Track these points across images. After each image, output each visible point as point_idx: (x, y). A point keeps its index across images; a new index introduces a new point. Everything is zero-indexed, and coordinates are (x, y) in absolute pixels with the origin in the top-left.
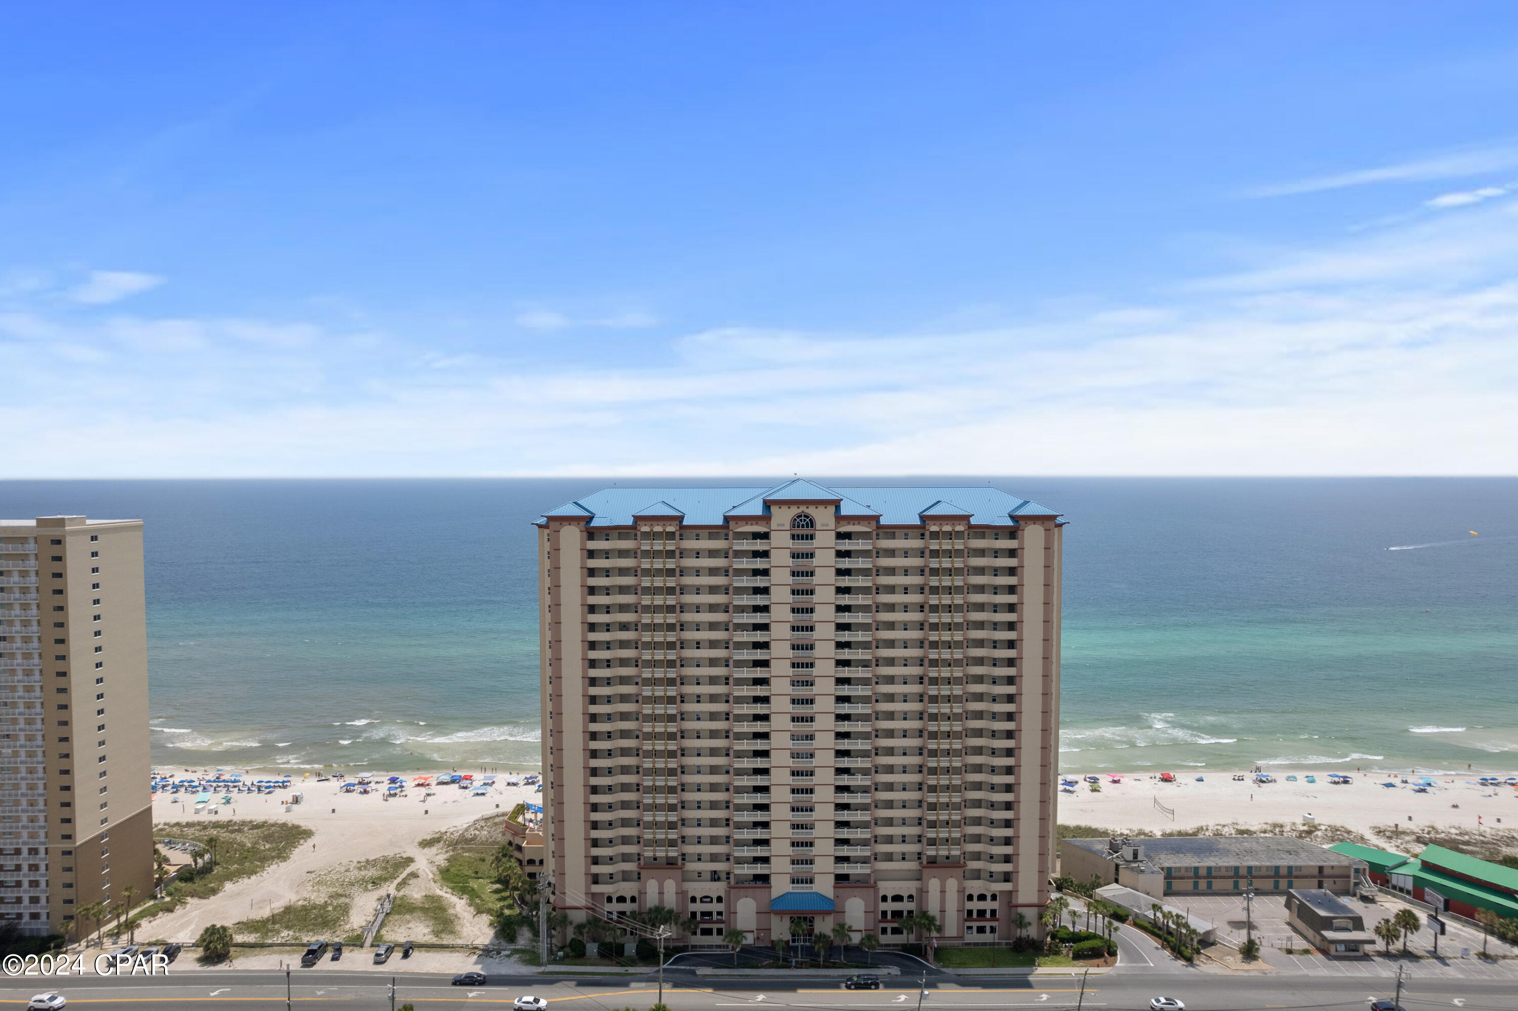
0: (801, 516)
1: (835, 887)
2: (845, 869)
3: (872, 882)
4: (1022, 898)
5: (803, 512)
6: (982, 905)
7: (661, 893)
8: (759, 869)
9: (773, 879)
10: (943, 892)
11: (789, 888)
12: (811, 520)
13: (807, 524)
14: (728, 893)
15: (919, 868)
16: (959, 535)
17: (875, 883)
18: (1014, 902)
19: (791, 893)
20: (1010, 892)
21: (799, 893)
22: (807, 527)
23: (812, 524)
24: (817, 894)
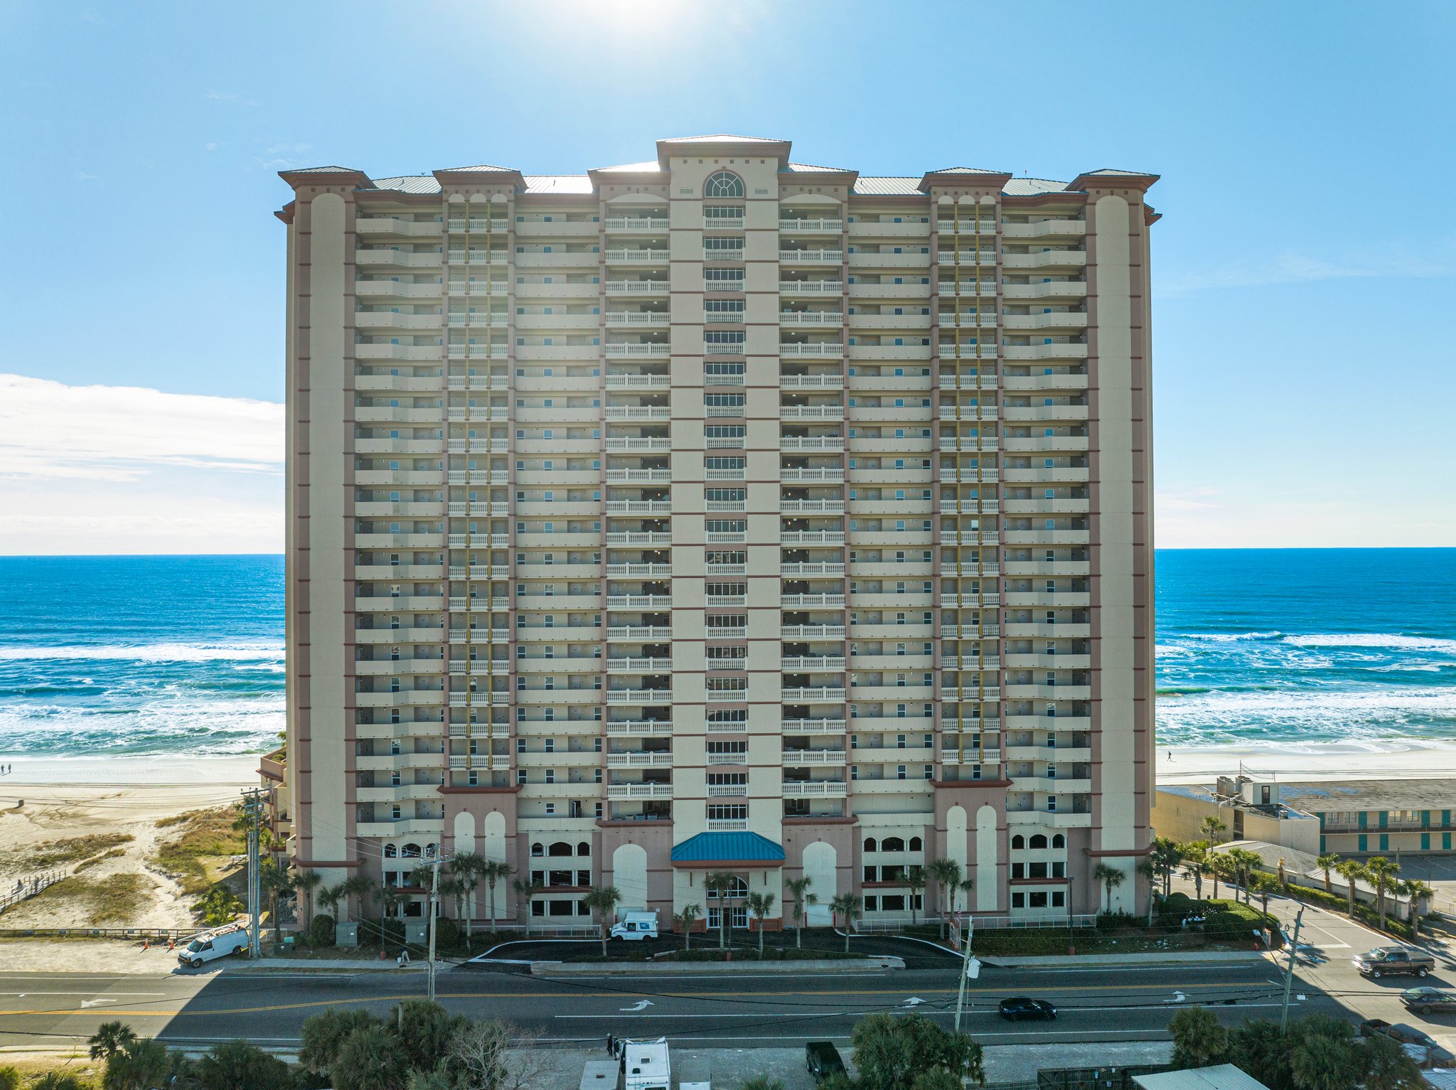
0: (721, 176)
1: (784, 824)
2: (800, 791)
3: (849, 815)
4: (1107, 842)
5: (724, 168)
6: (1037, 855)
7: (480, 837)
8: (654, 793)
9: (677, 810)
10: (972, 830)
11: (703, 825)
12: (737, 183)
13: (731, 188)
14: (597, 836)
15: (930, 789)
16: (988, 212)
17: (854, 816)
18: (1094, 848)
19: (706, 834)
20: (1087, 831)
21: (722, 834)
22: (732, 194)
23: (739, 189)
24: (753, 835)
